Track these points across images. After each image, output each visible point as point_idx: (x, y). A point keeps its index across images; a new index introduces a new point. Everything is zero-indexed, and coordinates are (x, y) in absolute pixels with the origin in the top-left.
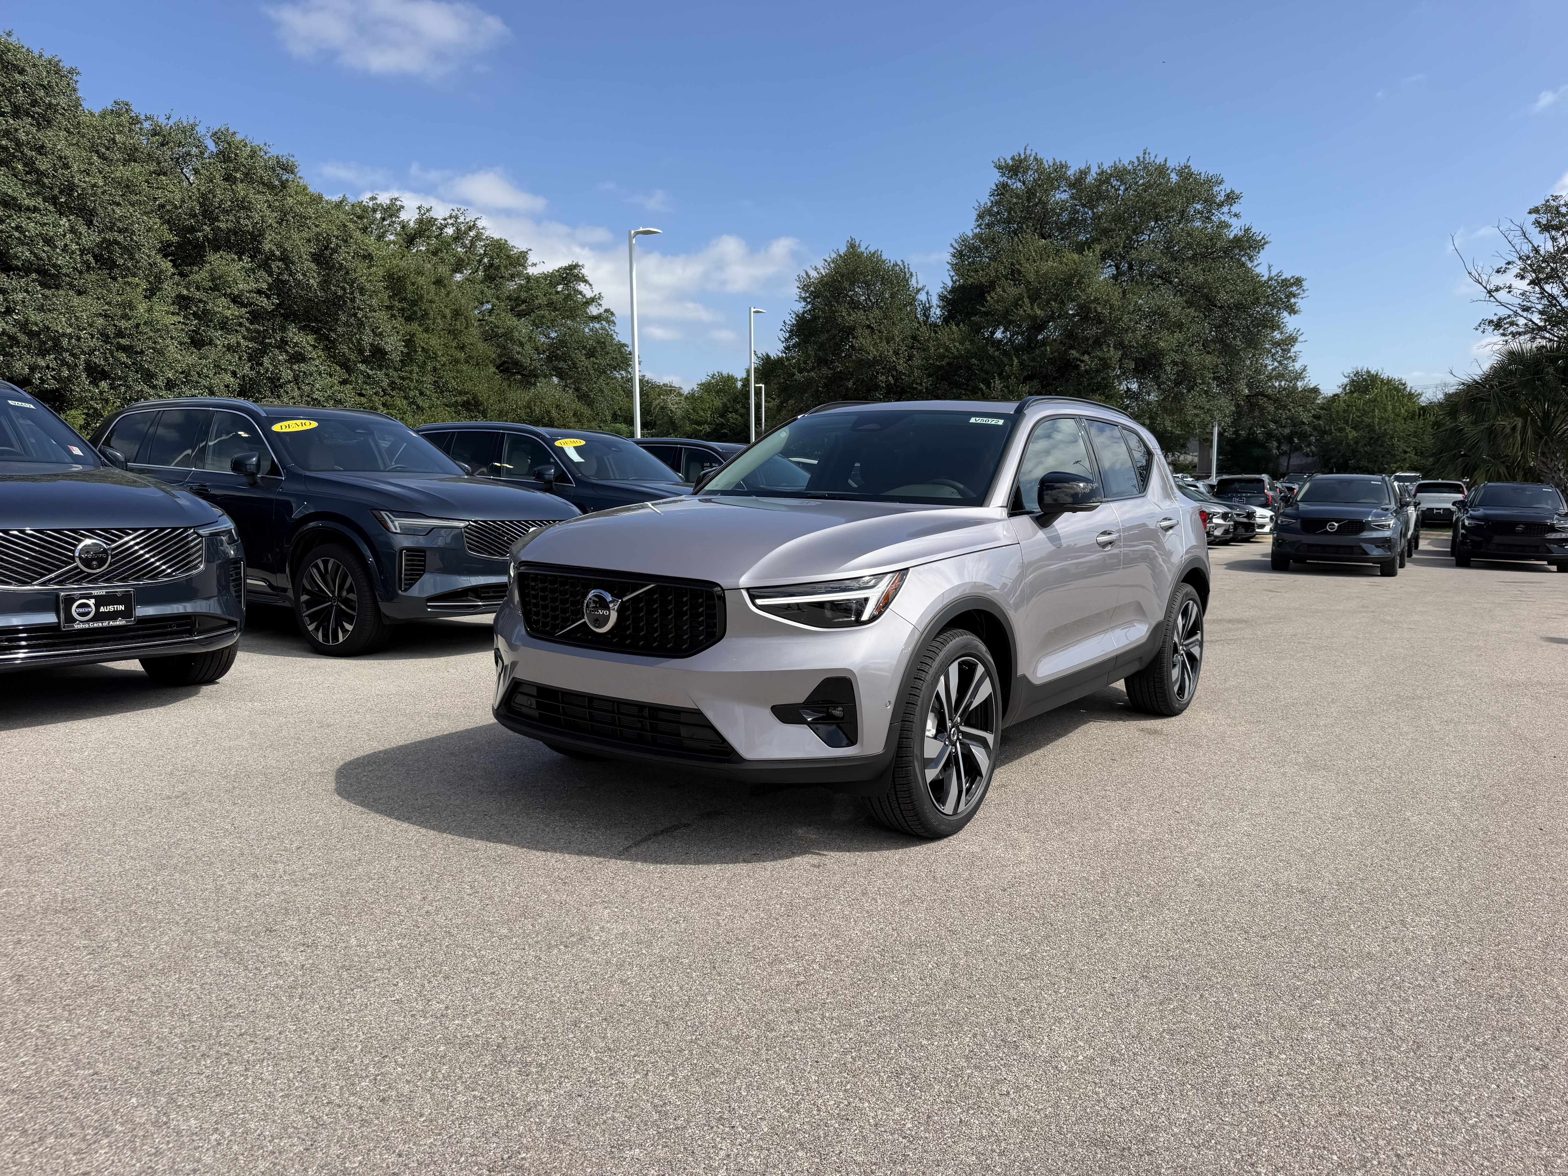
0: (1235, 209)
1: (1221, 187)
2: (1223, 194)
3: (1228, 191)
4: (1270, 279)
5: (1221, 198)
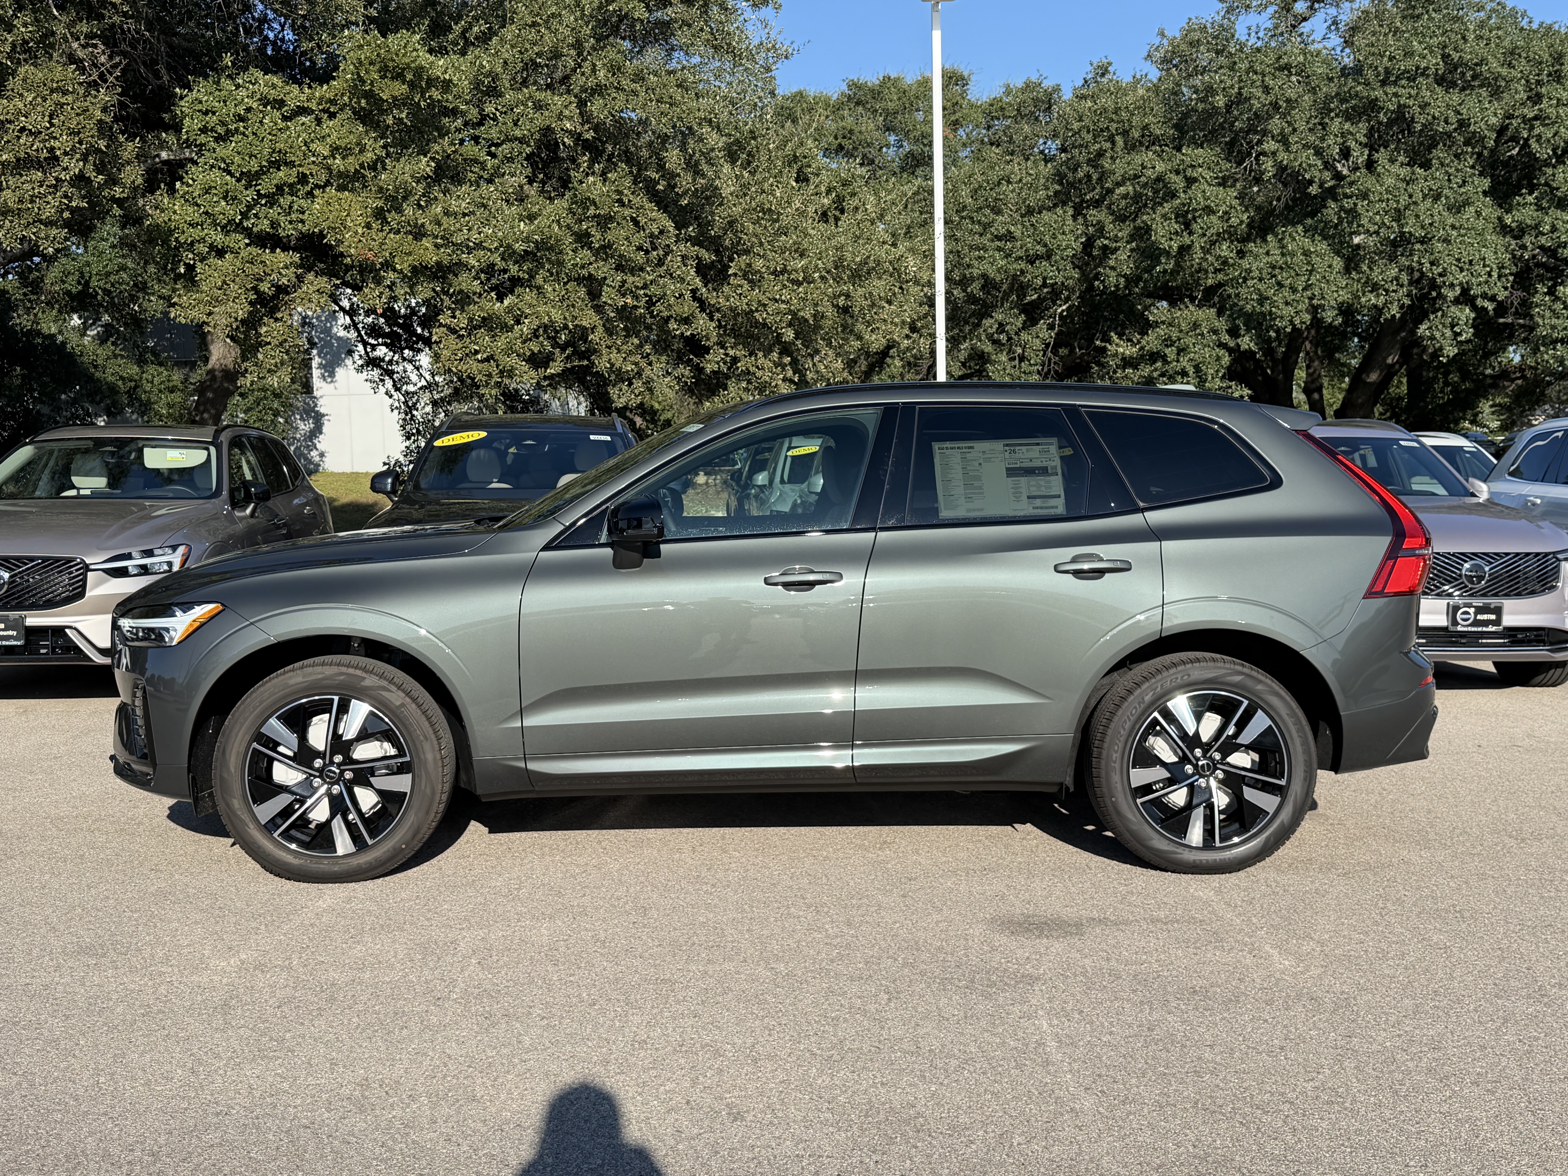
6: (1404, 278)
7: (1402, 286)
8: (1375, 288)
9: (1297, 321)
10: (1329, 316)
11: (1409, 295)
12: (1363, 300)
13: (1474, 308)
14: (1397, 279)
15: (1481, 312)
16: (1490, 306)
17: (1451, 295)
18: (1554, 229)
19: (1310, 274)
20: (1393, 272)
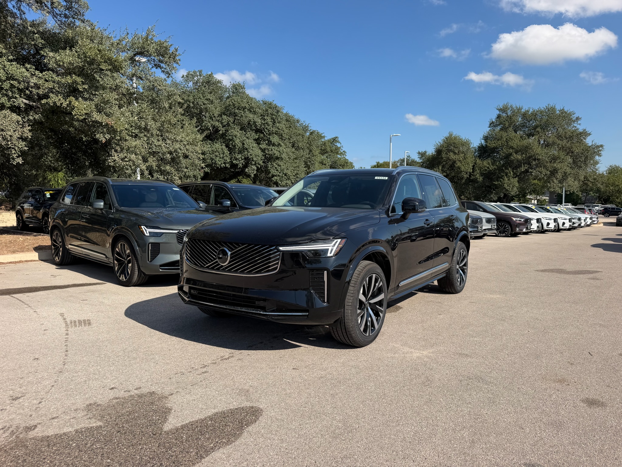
0: (579, 122)
3: (577, 116)
4: (592, 145)
5: (574, 119)
7: (242, 160)
8: (236, 159)
9: (222, 166)
10: (227, 165)
11: (244, 162)
12: (234, 162)
15: (258, 167)
17: (253, 163)
18: (272, 150)
19: (223, 154)
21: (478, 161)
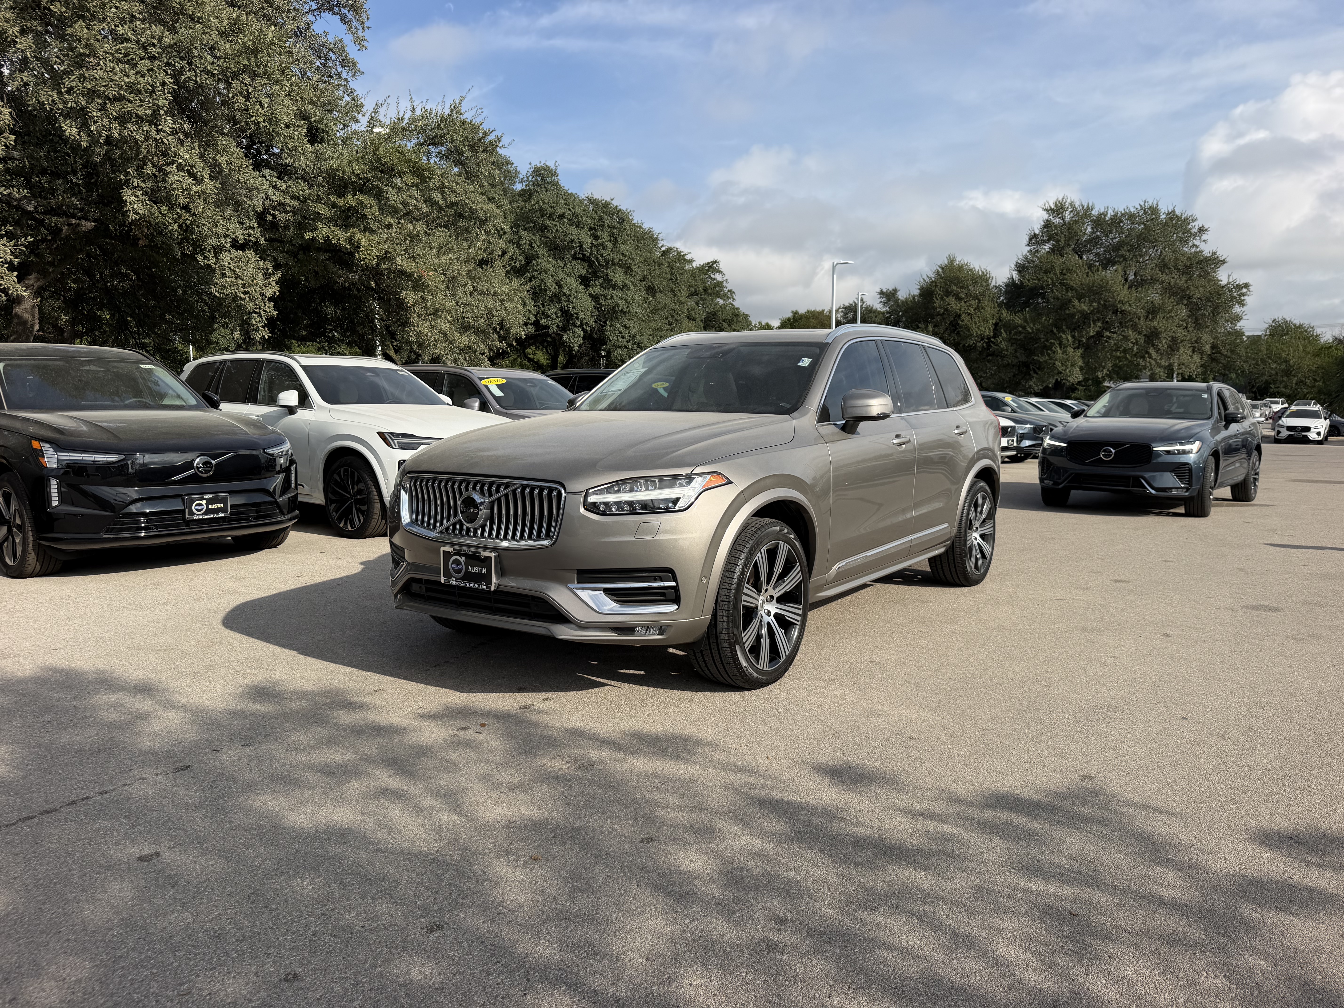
0: (1204, 237)
1: (1196, 223)
2: (1197, 227)
3: (1200, 226)
4: (1228, 283)
5: (1195, 230)
6: (559, 314)
7: (557, 317)
12: (542, 322)
13: (583, 330)
14: (556, 313)
16: (589, 329)
17: (579, 323)
18: (612, 297)
20: (553, 310)
21: (1005, 315)
